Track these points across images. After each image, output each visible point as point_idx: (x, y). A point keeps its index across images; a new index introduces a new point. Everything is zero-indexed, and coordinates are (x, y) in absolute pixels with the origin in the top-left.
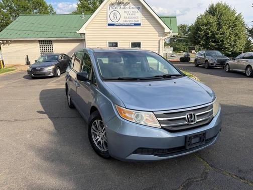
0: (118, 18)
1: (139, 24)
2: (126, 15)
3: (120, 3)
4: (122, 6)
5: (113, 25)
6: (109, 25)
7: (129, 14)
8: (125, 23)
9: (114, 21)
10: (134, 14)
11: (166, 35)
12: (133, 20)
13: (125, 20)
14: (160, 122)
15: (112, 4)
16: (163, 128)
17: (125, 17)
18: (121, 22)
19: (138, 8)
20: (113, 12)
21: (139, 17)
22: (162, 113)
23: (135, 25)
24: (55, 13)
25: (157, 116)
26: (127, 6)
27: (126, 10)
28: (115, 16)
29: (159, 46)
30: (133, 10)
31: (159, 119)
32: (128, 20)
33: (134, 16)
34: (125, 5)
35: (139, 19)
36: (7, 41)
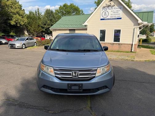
0: (107, 15)
1: (121, 18)
2: (112, 13)
3: (109, 6)
4: (110, 8)
5: (104, 19)
6: (101, 19)
7: (114, 12)
8: (111, 18)
9: (105, 17)
10: (118, 12)
11: (139, 25)
12: (117, 16)
13: (111, 16)
14: (56, 73)
15: (104, 7)
16: (56, 77)
17: (111, 14)
18: (109, 17)
19: (120, 8)
20: (104, 12)
21: (121, 13)
22: (58, 68)
23: (118, 19)
24: (84, 14)
25: (55, 70)
26: (113, 8)
27: (112, 10)
28: (105, 14)
29: (134, 32)
30: (117, 9)
31: (55, 72)
32: (113, 16)
33: (117, 13)
34: (112, 7)
35: (121, 15)
36: (55, 29)
